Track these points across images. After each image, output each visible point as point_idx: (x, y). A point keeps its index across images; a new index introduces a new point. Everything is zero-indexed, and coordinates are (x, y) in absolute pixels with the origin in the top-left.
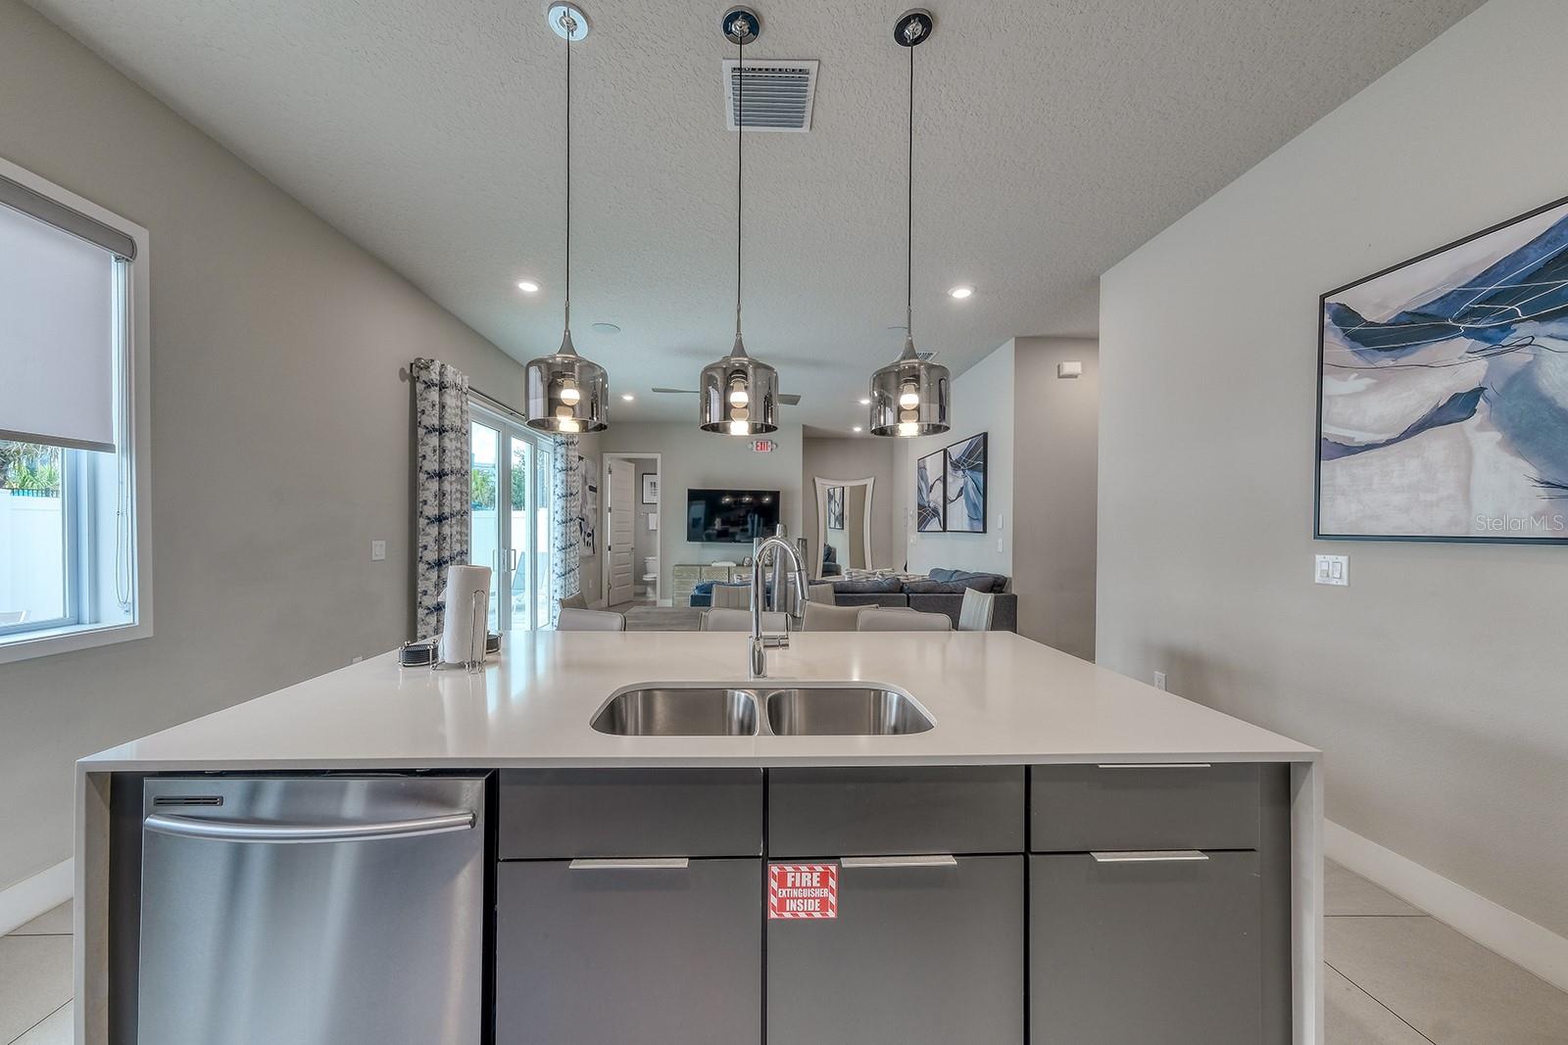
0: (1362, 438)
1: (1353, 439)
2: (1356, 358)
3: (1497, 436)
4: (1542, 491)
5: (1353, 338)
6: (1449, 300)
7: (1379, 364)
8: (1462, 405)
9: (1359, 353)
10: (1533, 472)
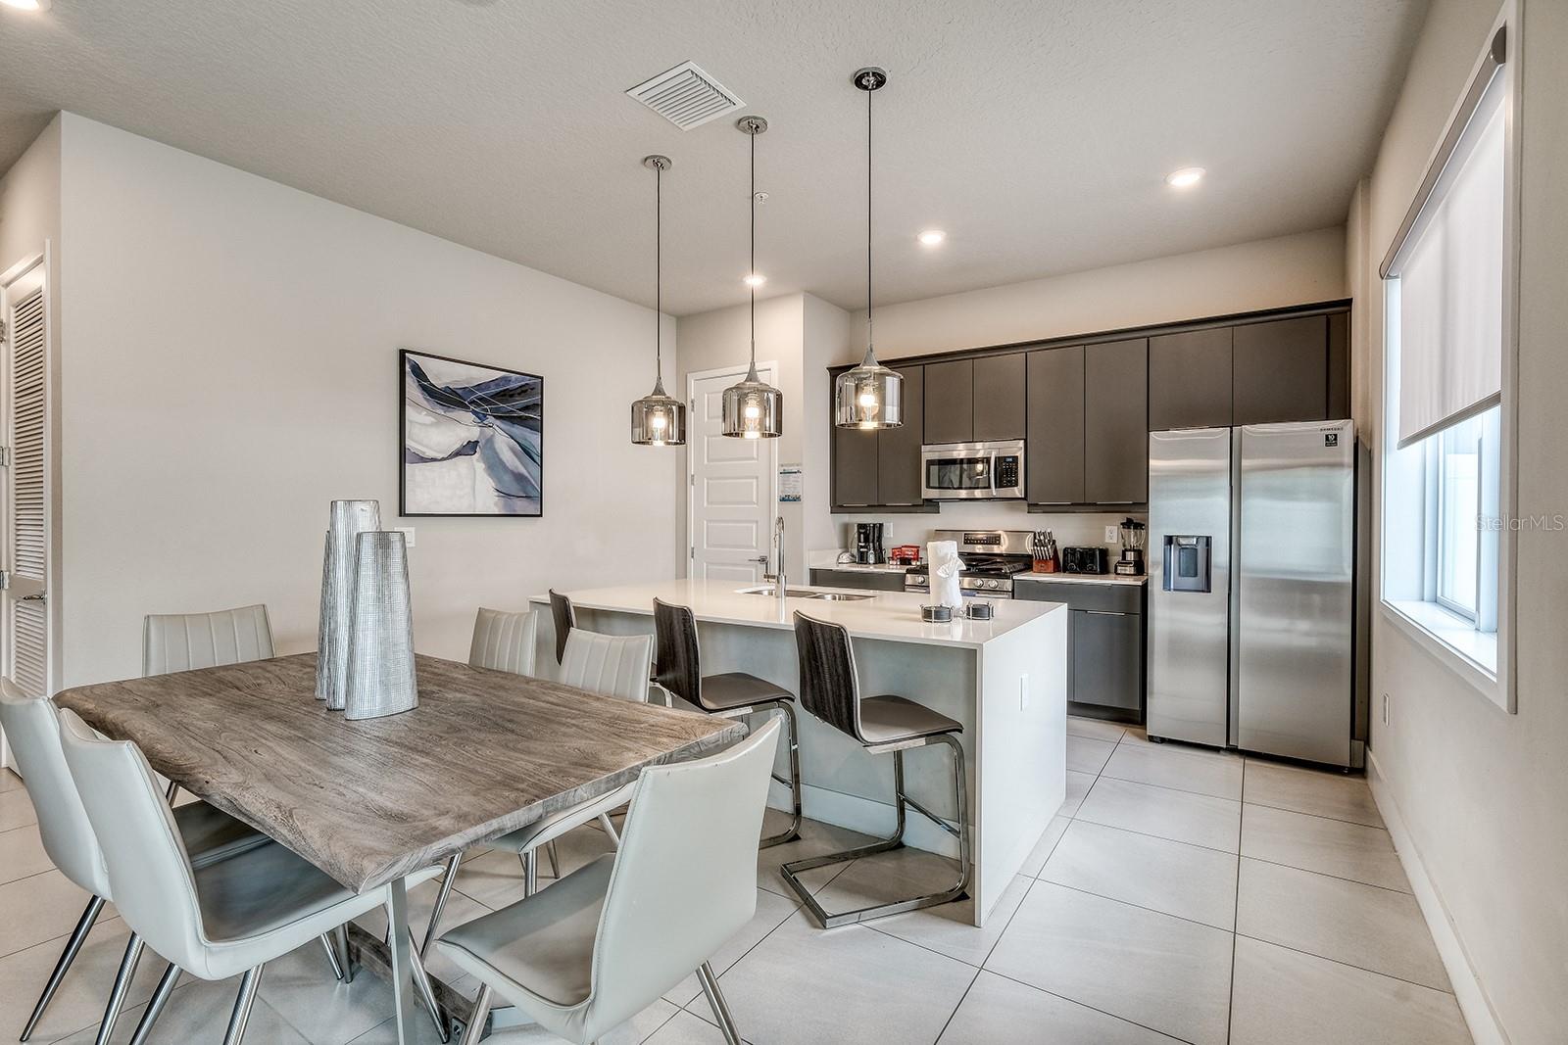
0: (430, 454)
1: (424, 453)
2: (425, 402)
3: (484, 466)
4: (497, 493)
5: (424, 388)
6: (468, 391)
7: (438, 411)
8: (470, 448)
9: (427, 400)
10: (493, 484)
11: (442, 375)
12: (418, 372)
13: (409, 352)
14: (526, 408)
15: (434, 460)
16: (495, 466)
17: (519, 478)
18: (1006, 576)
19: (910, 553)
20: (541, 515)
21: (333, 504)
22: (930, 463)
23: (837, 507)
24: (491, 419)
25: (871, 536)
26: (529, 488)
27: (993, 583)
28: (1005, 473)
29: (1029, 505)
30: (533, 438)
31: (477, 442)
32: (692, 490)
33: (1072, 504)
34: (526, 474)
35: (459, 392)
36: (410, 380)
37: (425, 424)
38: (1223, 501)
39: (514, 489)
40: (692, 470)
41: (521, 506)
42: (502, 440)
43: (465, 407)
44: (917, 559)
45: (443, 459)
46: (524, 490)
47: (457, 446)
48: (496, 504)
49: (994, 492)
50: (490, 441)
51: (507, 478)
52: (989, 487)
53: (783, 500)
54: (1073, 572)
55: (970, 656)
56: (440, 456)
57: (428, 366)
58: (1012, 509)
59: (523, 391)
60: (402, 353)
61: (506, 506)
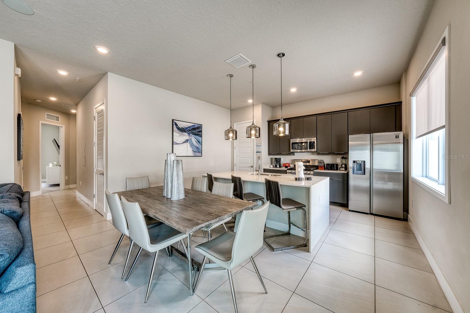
3: (189, 145)
5: (177, 128)
11: (181, 125)
12: (176, 124)
13: (174, 120)
14: (198, 132)
15: (179, 144)
16: (192, 145)
17: (197, 148)
18: (312, 170)
19: (287, 165)
20: (202, 156)
21: (167, 154)
22: (293, 143)
23: (269, 154)
24: (191, 134)
25: (278, 161)
26: (199, 150)
27: (309, 172)
28: (312, 145)
29: (318, 153)
30: (200, 138)
31: (188, 140)
32: (235, 150)
33: (329, 153)
34: (199, 147)
35: (184, 128)
36: (174, 126)
37: (178, 136)
38: (368, 152)
39: (196, 150)
40: (235, 146)
41: (198, 154)
42: (193, 139)
43: (186, 132)
44: (289, 166)
45: (181, 144)
46: (198, 150)
47: (184, 141)
48: (192, 154)
49: (309, 150)
50: (191, 139)
51: (195, 148)
52: (307, 149)
53: (257, 152)
54: (328, 169)
55: (308, 189)
56: (180, 143)
57: (178, 122)
58: (313, 154)
59: (198, 128)
60: (173, 120)
61: (194, 154)
